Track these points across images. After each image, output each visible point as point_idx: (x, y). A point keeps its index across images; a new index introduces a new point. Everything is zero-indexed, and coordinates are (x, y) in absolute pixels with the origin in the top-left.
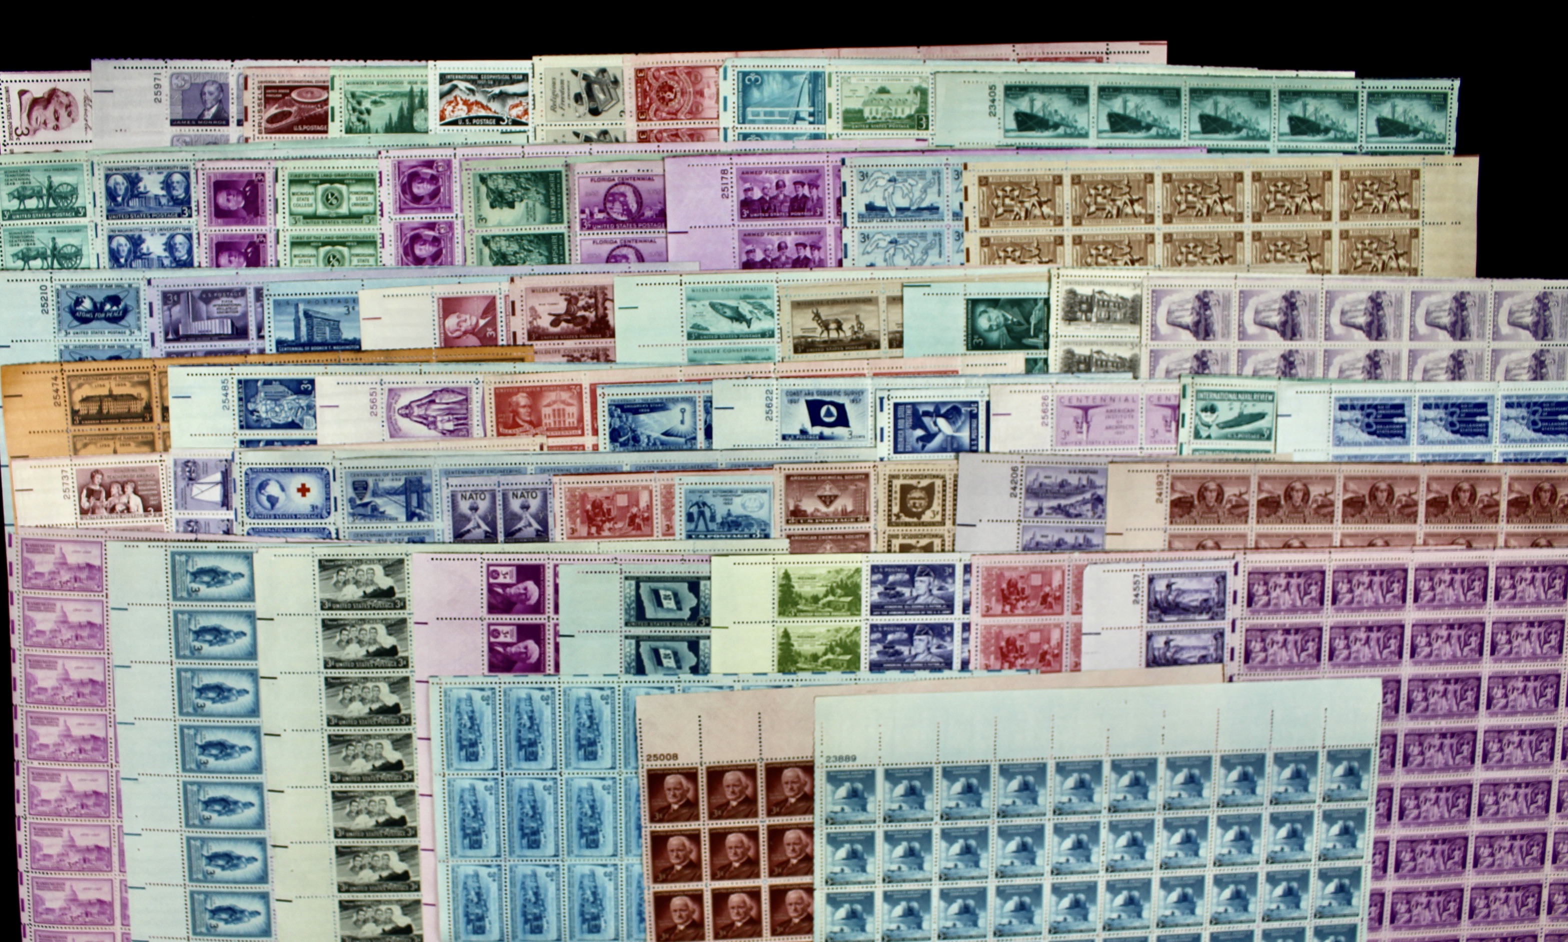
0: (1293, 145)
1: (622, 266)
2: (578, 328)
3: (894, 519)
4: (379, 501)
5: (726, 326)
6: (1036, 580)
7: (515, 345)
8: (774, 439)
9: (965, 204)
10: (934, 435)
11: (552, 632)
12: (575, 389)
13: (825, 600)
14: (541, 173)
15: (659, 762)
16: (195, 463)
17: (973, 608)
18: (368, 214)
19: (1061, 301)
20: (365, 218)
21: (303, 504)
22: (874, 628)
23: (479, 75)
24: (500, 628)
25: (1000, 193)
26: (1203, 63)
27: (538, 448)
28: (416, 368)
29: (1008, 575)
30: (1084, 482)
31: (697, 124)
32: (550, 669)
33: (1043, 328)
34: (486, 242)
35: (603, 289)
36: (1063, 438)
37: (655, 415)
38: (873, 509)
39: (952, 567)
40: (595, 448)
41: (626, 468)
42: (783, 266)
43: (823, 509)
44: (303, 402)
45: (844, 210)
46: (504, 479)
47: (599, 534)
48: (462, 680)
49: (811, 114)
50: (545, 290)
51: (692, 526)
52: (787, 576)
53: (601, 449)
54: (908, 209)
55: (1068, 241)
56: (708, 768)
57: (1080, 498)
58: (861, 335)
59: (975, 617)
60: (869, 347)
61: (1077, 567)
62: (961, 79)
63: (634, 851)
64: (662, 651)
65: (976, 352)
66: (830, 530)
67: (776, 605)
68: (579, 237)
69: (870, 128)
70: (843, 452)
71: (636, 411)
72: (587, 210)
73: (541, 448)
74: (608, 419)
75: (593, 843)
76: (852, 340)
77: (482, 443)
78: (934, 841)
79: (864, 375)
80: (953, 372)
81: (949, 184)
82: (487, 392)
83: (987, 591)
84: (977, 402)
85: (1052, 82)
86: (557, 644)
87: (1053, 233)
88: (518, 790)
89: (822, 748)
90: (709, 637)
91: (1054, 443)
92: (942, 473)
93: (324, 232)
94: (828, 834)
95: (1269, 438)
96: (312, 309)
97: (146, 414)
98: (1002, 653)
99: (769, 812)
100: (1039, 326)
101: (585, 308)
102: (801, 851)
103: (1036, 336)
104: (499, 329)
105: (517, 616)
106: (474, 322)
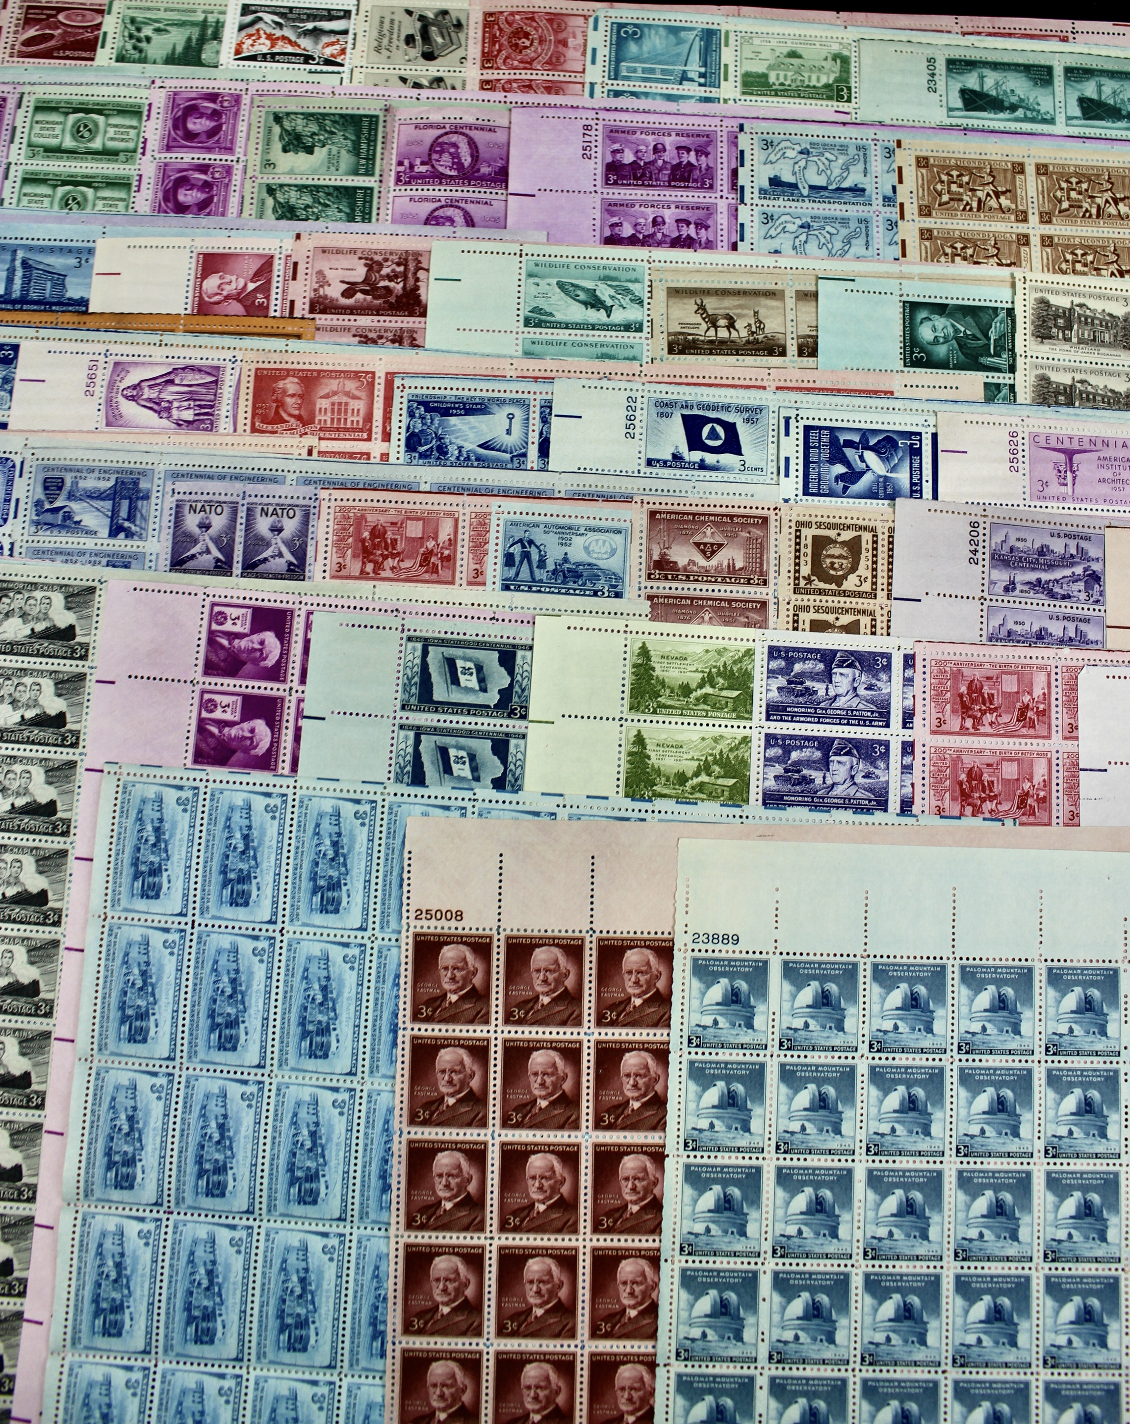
1: (447, 230)
2: (377, 302)
3: (802, 583)
4: (75, 506)
5: (577, 312)
6: (1010, 685)
7: (291, 316)
8: (636, 464)
9: (899, 187)
10: (861, 474)
11: (293, 711)
12: (366, 379)
13: (700, 692)
14: (352, 116)
15: (433, 923)
17: (917, 720)
18: (126, 151)
19: (1030, 312)
20: (122, 157)
22: (771, 740)
23: (291, 9)
24: (218, 698)
25: (945, 178)
27: (304, 452)
28: (156, 338)
30: (1073, 551)
31: (558, 76)
32: (285, 767)
33: (1006, 344)
34: (271, 191)
35: (417, 255)
36: (1041, 489)
37: (472, 420)
38: (772, 569)
39: (888, 657)
40: (385, 457)
41: (427, 488)
42: (659, 244)
43: (702, 562)
44: (1, 373)
45: (740, 182)
46: (251, 488)
47: (376, 575)
48: (153, 771)
49: (702, 75)
50: (339, 251)
51: (512, 572)
52: (644, 652)
53: (392, 459)
54: (825, 188)
55: (1035, 241)
56: (508, 938)
57: (1068, 572)
58: (761, 337)
59: (920, 733)
60: (771, 353)
61: (1069, 669)
62: (891, 48)
63: (383, 1070)
64: (452, 752)
65: (918, 370)
66: (710, 593)
67: (627, 695)
68: (392, 194)
69: (776, 95)
70: (732, 488)
71: (446, 412)
72: (406, 163)
73: (310, 453)
74: (405, 419)
75: (321, 1052)
76: (748, 342)
77: (229, 440)
78: (859, 1085)
79: (764, 388)
80: (886, 393)
81: (879, 163)
82: (245, 373)
83: (938, 695)
84: (920, 434)
85: (1006, 59)
86: (298, 731)
87: (1014, 230)
88: (213, 952)
89: (687, 919)
90: (524, 736)
91: (1027, 496)
92: (872, 524)
93: (67, 169)
94: (692, 1063)
96: (34, 258)
98: (962, 791)
99: (600, 1022)
100: (1001, 342)
101: (390, 278)
102: (649, 1087)
103: (997, 355)
104: (273, 296)
105: (244, 683)
106: (241, 284)
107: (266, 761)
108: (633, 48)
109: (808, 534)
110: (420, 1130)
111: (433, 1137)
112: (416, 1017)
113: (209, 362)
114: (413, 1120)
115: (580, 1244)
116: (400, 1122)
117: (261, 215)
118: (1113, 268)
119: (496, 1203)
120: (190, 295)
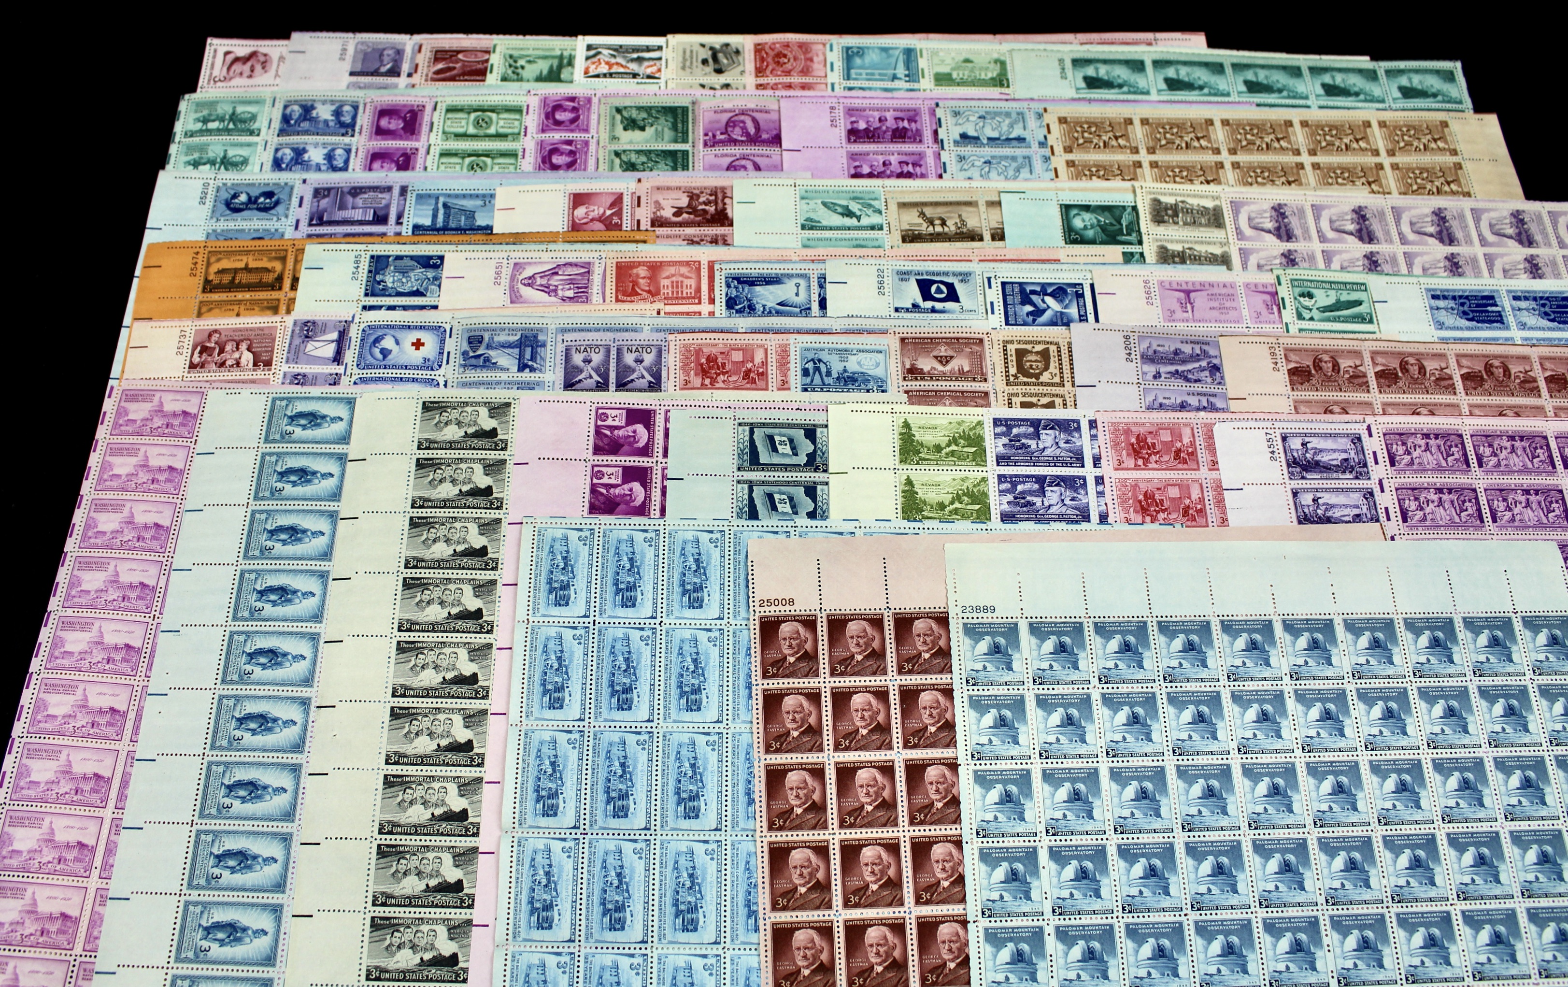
0: (1331, 104)
1: (742, 173)
2: (698, 219)
4: (492, 353)
5: (837, 220)
6: (1166, 437)
7: (638, 230)
8: (887, 311)
9: (1049, 136)
10: (1044, 311)
11: (659, 476)
12: (694, 265)
13: (948, 450)
15: (773, 608)
16: (314, 323)
17: (1104, 461)
18: (513, 134)
19: (1147, 207)
20: (510, 138)
21: (416, 356)
22: (1001, 478)
23: (621, 46)
25: (1079, 129)
26: (1238, 48)
27: (655, 312)
28: (544, 247)
29: (1135, 430)
30: (1198, 352)
31: (808, 80)
32: (656, 512)
33: (1134, 227)
34: (617, 154)
35: (723, 189)
36: (1170, 315)
37: (770, 287)
38: (990, 371)
39: (1077, 421)
40: (712, 314)
41: (741, 330)
42: (889, 177)
43: (940, 368)
44: (430, 274)
45: (940, 136)
46: (619, 336)
47: (713, 385)
48: (559, 521)
49: (906, 76)
50: (669, 188)
52: (906, 425)
53: (717, 314)
54: (998, 139)
55: (1146, 165)
56: (828, 615)
57: (1197, 365)
58: (965, 230)
60: (973, 240)
61: (1206, 425)
62: (1033, 54)
63: (742, 717)
64: (776, 496)
66: (948, 387)
67: (897, 453)
68: (702, 153)
69: (958, 85)
70: (956, 323)
73: (659, 313)
74: (724, 289)
76: (956, 233)
77: (601, 307)
78: (1094, 707)
79: (971, 261)
80: (1055, 260)
81: (1033, 122)
82: (609, 265)
83: (1116, 445)
84: (1081, 284)
85: (1111, 57)
86: (664, 487)
87: (1131, 159)
88: (610, 640)
89: (956, 597)
90: (827, 483)
91: (1161, 319)
92: (1055, 341)
93: (471, 147)
94: (971, 697)
95: (1371, 321)
96: (451, 201)
97: (277, 284)
98: (1142, 507)
99: (901, 671)
100: (1130, 226)
101: (705, 204)
102: (941, 715)
103: (1129, 234)
104: (625, 218)
105: (623, 458)
106: (601, 211)
107: (642, 510)
108: (858, 61)
109: (1012, 348)
110: (773, 756)
111: (784, 761)
112: (765, 675)
113: (583, 260)
114: (768, 751)
115: (901, 834)
117: (612, 169)
118: (1202, 179)
119: (835, 806)
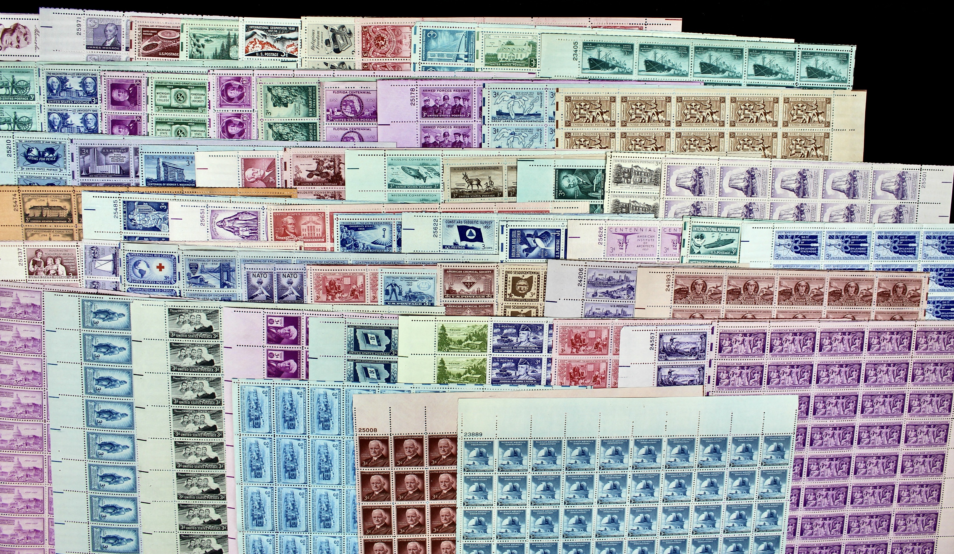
0: (756, 82)
1: (351, 144)
2: (323, 180)
3: (508, 296)
5: (411, 181)
6: (592, 335)
7: (286, 188)
8: (437, 248)
9: (556, 112)
10: (534, 248)
11: (304, 355)
12: (321, 215)
13: (466, 343)
14: (304, 87)
15: (366, 433)
16: (97, 248)
17: (554, 350)
18: (201, 107)
19: (612, 171)
20: (200, 110)
21: (160, 275)
22: (494, 360)
23: (269, 27)
24: (274, 352)
25: (578, 107)
27: (298, 248)
28: (228, 199)
29: (575, 331)
30: (623, 278)
31: (398, 60)
33: (601, 186)
34: (270, 126)
35: (339, 156)
36: (611, 252)
37: (368, 232)
38: (496, 291)
39: (542, 326)
40: (332, 250)
41: (350, 263)
42: (446, 146)
43: (466, 290)
44: (161, 216)
45: (483, 114)
46: (277, 266)
48: (252, 381)
49: (466, 56)
50: (304, 156)
51: (388, 297)
52: (443, 328)
53: (335, 250)
54: (522, 115)
55: (618, 136)
56: (394, 437)
57: (620, 287)
58: (492, 189)
59: (555, 355)
60: (496, 196)
61: (617, 328)
62: (557, 37)
63: (351, 483)
64: (369, 369)
65: (561, 200)
66: (470, 303)
67: (437, 345)
68: (325, 126)
69: (501, 65)
70: (479, 257)
71: (357, 229)
72: (331, 110)
73: (301, 249)
74: (340, 233)
75: (327, 477)
76: (486, 191)
77: (266, 245)
78: (528, 482)
79: (493, 212)
80: (546, 211)
81: (547, 101)
82: (269, 215)
83: (562, 340)
84: (560, 230)
85: (612, 41)
86: (307, 363)
87: (609, 131)
88: (283, 445)
89: (462, 428)
90: (397, 362)
91: (605, 255)
92: (537, 271)
93: (175, 117)
94: (465, 477)
95: (735, 254)
96: (168, 161)
97: (68, 218)
98: (571, 377)
99: (431, 464)
100: (599, 186)
101: (328, 168)
102: (449, 486)
103: (596, 192)
104: (277, 178)
105: (284, 346)
106: (262, 173)
107: (296, 375)
108: (433, 43)
109: (510, 276)
110: (366, 503)
112: (362, 465)
113: (253, 210)
114: (363, 500)
115: (427, 537)
116: (358, 500)
117: (267, 138)
118: (653, 146)
119: (396, 525)
120: (240, 178)
